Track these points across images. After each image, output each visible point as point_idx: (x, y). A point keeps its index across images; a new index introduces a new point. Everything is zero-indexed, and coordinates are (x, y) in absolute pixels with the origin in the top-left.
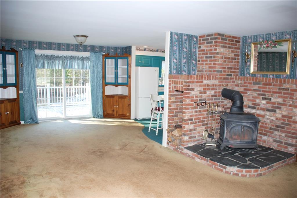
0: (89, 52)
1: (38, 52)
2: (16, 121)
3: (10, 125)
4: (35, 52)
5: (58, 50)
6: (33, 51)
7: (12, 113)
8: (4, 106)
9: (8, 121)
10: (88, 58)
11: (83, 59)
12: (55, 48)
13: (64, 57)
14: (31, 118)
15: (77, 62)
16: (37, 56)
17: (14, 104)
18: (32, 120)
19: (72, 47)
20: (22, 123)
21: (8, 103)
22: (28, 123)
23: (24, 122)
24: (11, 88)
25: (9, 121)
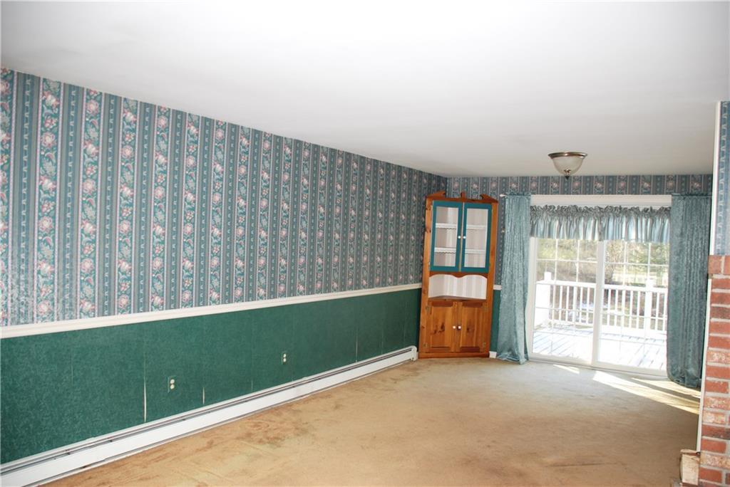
0: (670, 193)
1: (539, 200)
2: (479, 349)
3: (461, 354)
4: (529, 199)
5: (585, 193)
6: (527, 198)
7: (470, 330)
8: (453, 312)
9: (459, 344)
10: (665, 212)
11: (650, 213)
12: (579, 188)
13: (600, 208)
14: (510, 350)
15: (633, 221)
16: (534, 210)
17: (476, 311)
18: (510, 353)
19: (622, 184)
20: (493, 355)
21: (464, 308)
22: (502, 357)
23: (497, 355)
24: (475, 277)
25: (461, 346)
